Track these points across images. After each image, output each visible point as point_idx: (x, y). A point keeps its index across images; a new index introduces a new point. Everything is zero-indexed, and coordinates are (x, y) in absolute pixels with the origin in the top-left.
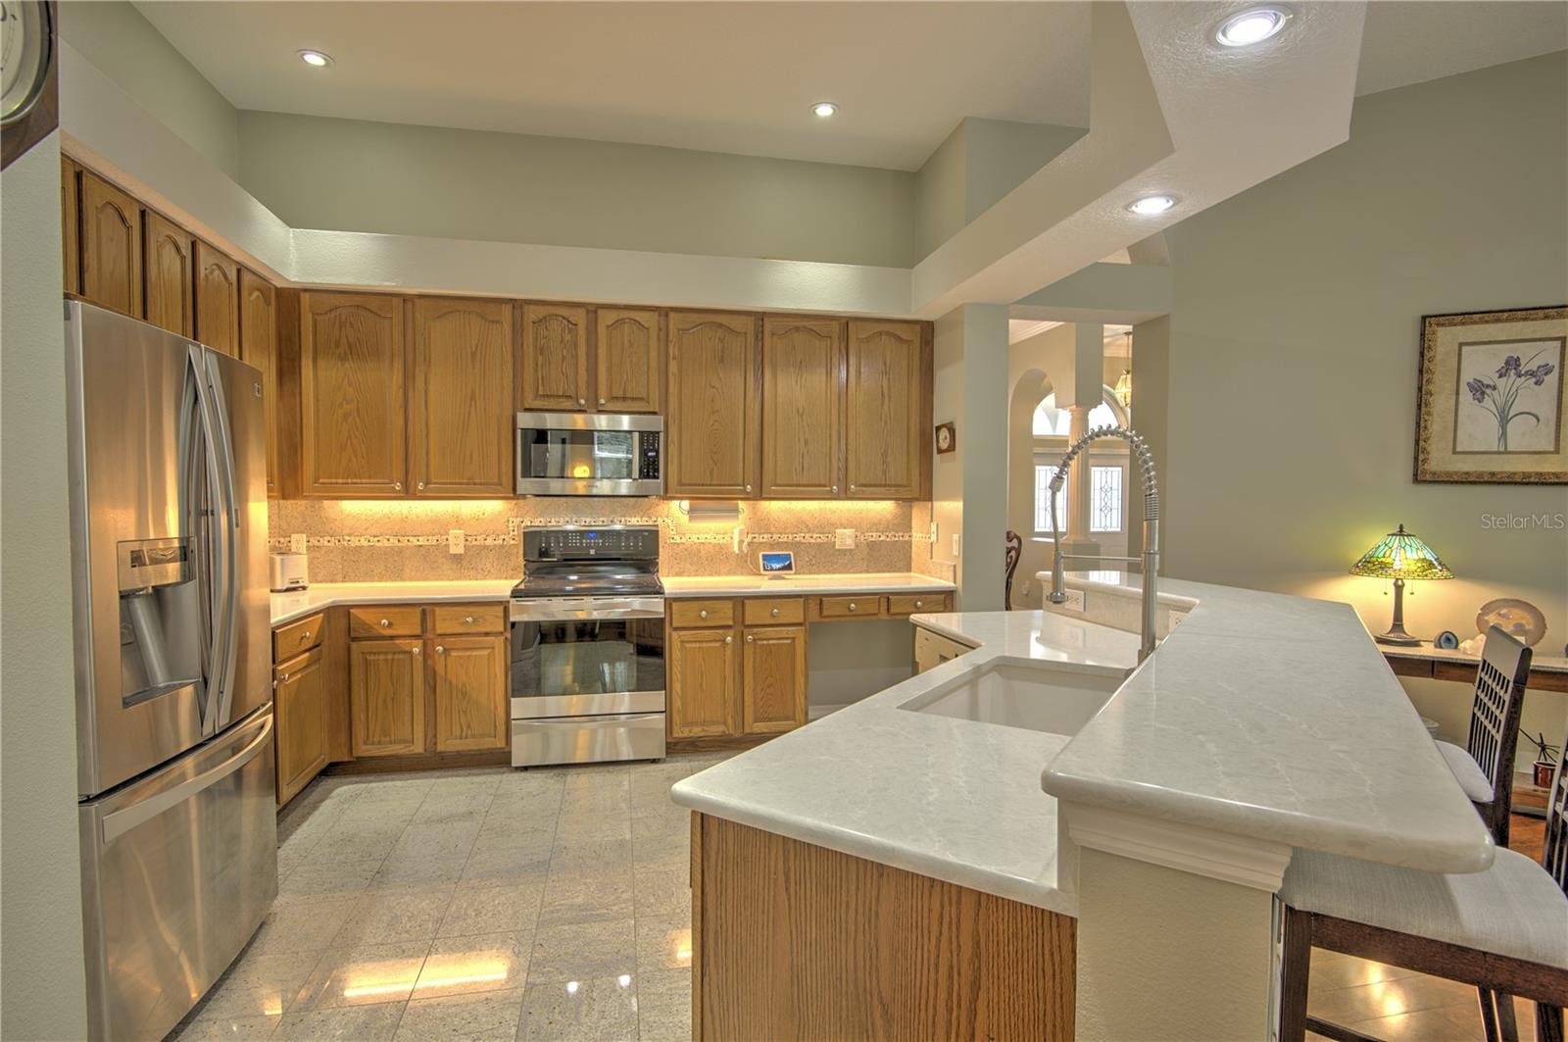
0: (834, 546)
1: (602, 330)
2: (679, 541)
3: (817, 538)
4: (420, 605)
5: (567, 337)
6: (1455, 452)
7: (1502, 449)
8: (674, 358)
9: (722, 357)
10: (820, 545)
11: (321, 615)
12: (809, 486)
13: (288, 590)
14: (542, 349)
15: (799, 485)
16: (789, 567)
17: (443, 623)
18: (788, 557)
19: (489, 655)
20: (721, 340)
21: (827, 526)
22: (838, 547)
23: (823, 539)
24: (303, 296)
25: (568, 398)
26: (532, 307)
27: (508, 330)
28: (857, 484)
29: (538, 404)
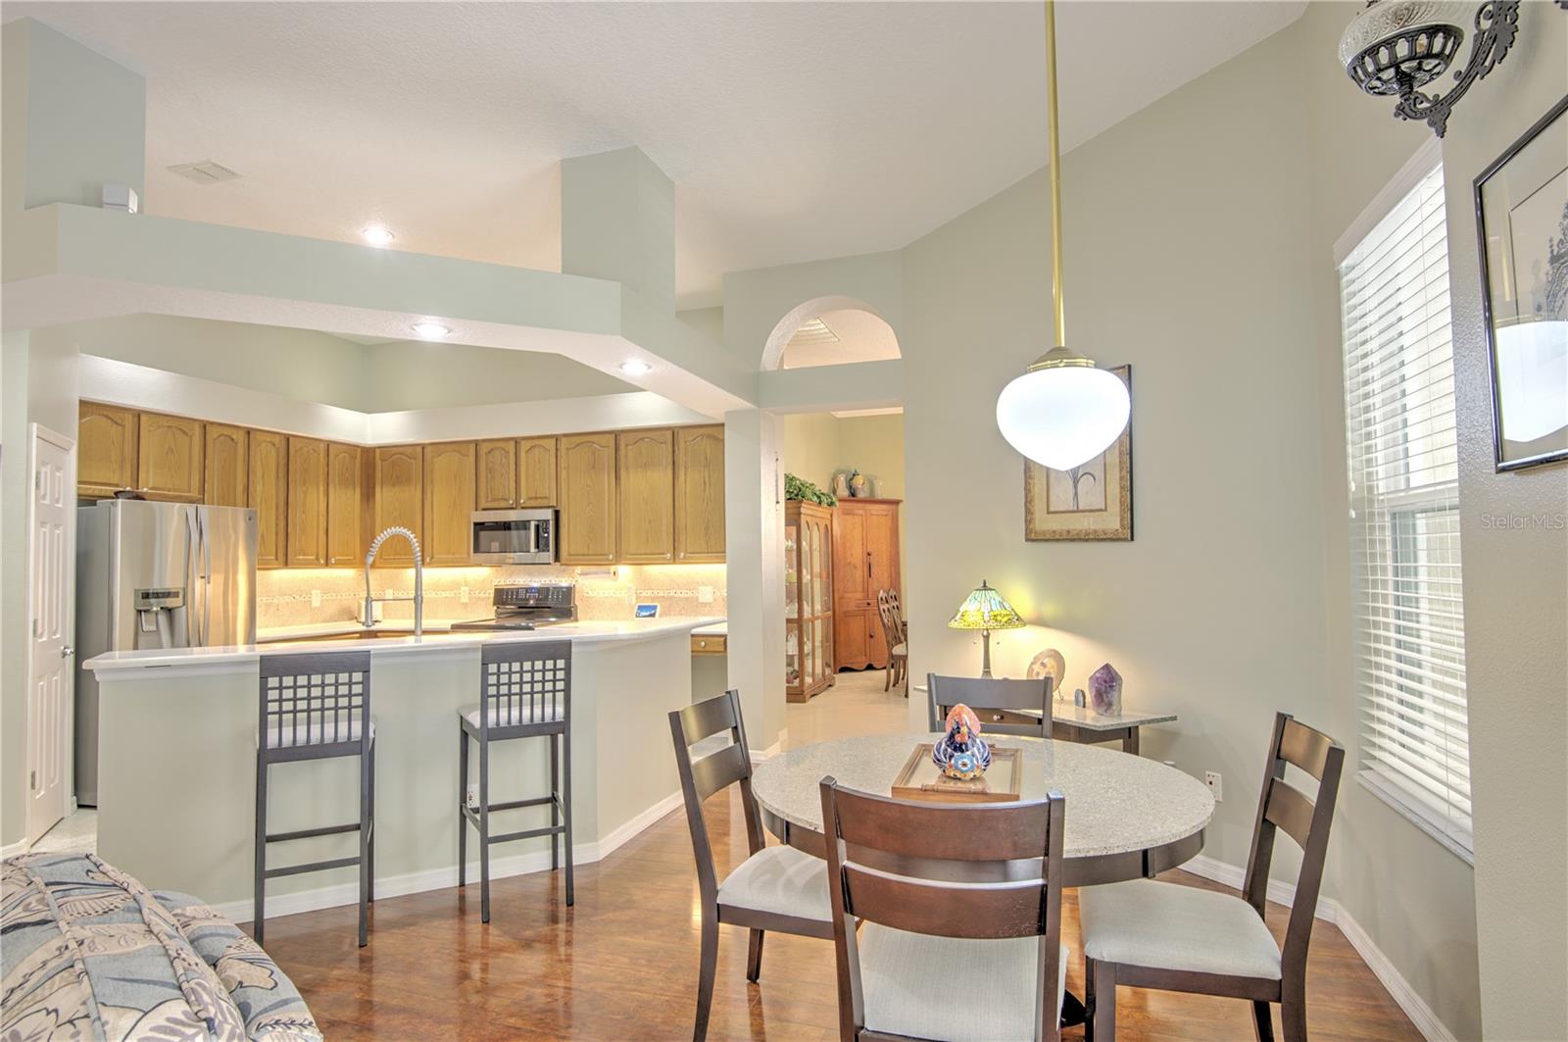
0: (697, 600)
1: (523, 454)
3: (684, 594)
5: (504, 460)
6: (1049, 512)
7: (1075, 509)
8: (565, 468)
9: (595, 465)
10: (687, 599)
12: (652, 554)
14: (490, 470)
15: (645, 554)
16: (653, 615)
18: (655, 607)
20: (593, 453)
21: (692, 585)
22: (700, 600)
23: (690, 594)
24: (378, 451)
25: (505, 500)
26: (486, 444)
27: (473, 459)
28: (686, 552)
29: (489, 505)
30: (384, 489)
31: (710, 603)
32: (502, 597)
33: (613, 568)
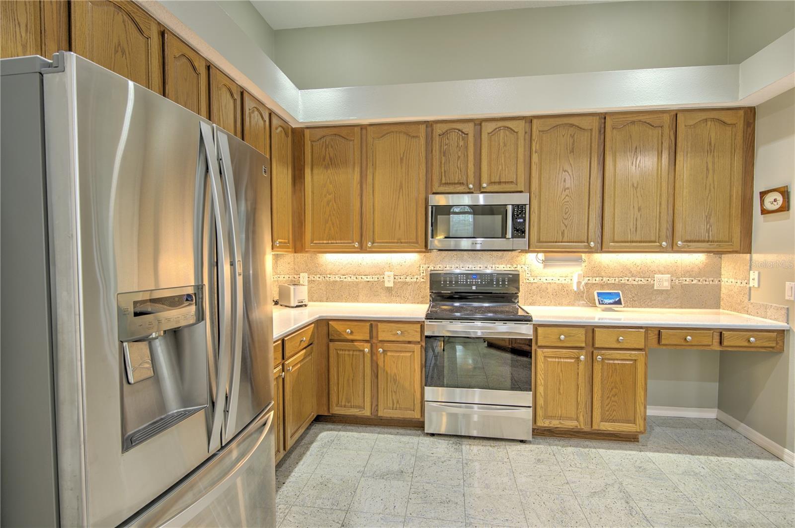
0: (653, 287)
1: (485, 136)
2: (532, 281)
3: (639, 281)
4: (369, 321)
5: (461, 143)
8: (536, 152)
9: (573, 149)
10: (641, 286)
11: (313, 325)
12: (641, 242)
13: (297, 306)
14: (444, 153)
15: (632, 242)
16: (619, 302)
17: (384, 334)
18: (618, 294)
19: (411, 356)
20: (572, 136)
21: (647, 273)
23: (644, 282)
24: (306, 131)
25: (461, 184)
26: (439, 125)
27: (423, 141)
28: (683, 241)
29: (442, 189)
30: (315, 171)
32: (435, 280)
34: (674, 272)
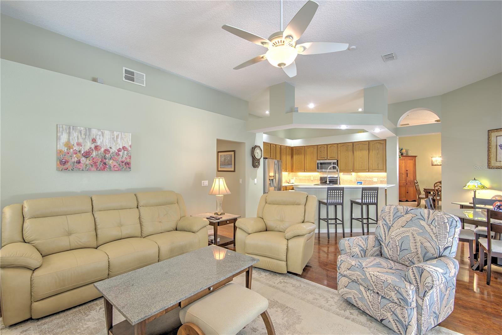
1: (329, 148)
3: (369, 179)
5: (324, 149)
6: (496, 161)
8: (339, 151)
9: (347, 150)
10: (370, 181)
14: (320, 151)
15: (361, 170)
16: (362, 184)
18: (362, 182)
20: (347, 147)
21: (371, 177)
22: (374, 181)
23: (371, 180)
24: (294, 148)
25: (324, 158)
26: (319, 146)
27: (316, 149)
28: (372, 170)
29: (320, 159)
30: (295, 156)
31: (376, 182)
32: (322, 179)
33: (351, 173)
34: (378, 177)
